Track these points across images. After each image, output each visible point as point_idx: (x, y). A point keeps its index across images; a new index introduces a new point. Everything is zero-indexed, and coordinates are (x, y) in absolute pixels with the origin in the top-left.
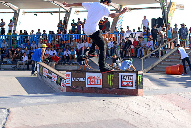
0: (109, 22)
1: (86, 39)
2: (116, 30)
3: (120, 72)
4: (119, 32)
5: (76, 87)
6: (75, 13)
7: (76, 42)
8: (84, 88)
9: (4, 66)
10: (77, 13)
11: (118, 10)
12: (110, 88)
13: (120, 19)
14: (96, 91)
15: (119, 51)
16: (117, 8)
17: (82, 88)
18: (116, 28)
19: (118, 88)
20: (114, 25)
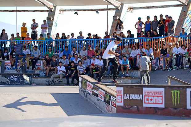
1: (143, 44)
2: (183, 32)
3: (188, 87)
4: (188, 35)
5: (129, 107)
6: (128, 10)
8: (140, 107)
9: (36, 79)
10: (130, 11)
11: (185, 5)
12: (175, 109)
13: (188, 18)
14: (156, 112)
15: (187, 59)
16: (184, 2)
17: (138, 108)
19: (186, 108)
20: (180, 26)
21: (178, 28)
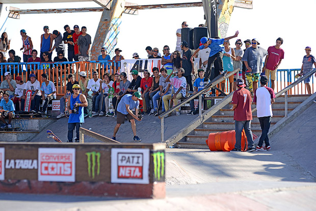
0: (89, 37)
2: (104, 54)
3: (114, 147)
4: (111, 59)
5: (15, 181)
6: (11, 15)
7: (14, 81)
8: (33, 182)
10: (15, 16)
11: (108, 9)
12: (93, 183)
13: (112, 30)
14: (61, 189)
15: (111, 100)
16: (105, 3)
17: (29, 182)
18: (103, 50)
19: (109, 182)
20: (100, 44)
21: (96, 48)
